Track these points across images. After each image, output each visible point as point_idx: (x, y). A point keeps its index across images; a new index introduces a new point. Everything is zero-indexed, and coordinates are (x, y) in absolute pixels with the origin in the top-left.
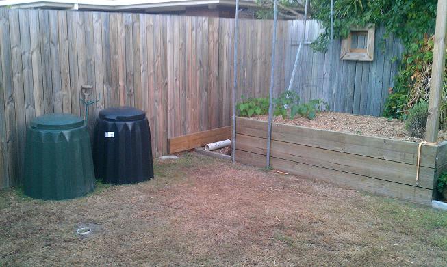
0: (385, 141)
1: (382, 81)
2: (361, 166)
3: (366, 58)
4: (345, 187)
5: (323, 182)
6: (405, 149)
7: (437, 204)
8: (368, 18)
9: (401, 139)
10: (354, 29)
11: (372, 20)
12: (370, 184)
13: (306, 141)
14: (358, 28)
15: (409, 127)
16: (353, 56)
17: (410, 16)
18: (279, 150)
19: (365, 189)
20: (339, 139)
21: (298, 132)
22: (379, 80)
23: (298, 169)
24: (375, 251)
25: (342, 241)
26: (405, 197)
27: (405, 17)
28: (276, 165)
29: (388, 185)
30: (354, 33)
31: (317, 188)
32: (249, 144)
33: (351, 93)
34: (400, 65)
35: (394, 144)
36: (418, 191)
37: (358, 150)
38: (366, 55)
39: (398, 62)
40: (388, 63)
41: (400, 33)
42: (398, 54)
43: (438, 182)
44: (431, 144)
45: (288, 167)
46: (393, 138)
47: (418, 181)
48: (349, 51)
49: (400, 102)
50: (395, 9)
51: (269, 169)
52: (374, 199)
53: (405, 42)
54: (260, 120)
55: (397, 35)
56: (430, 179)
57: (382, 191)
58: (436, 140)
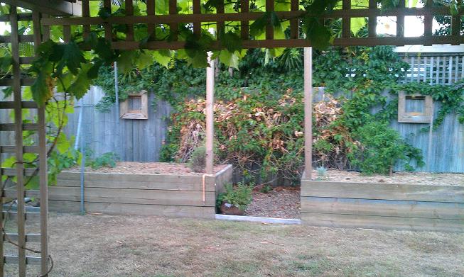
0: (179, 177)
1: (155, 135)
2: (163, 197)
3: (142, 117)
4: (152, 216)
5: (134, 215)
6: (194, 181)
7: (218, 216)
8: (141, 86)
9: (189, 174)
10: (131, 94)
11: (145, 88)
12: (171, 210)
13: (116, 184)
14: (134, 93)
15: (194, 166)
16: (131, 116)
17: (174, 85)
18: (91, 195)
19: (167, 215)
20: (144, 179)
21: (109, 177)
22: (153, 134)
23: (110, 209)
24: (196, 247)
25: (172, 246)
26: (196, 215)
27: (171, 85)
28: (90, 208)
29: (184, 209)
30: (131, 97)
31: (131, 220)
32: (63, 193)
33: (131, 145)
34: (168, 122)
35: (185, 178)
36: (205, 209)
37: (159, 186)
38: (142, 115)
39: (167, 119)
40: (159, 121)
41: (168, 97)
42: (166, 113)
43: (217, 201)
44: (211, 175)
45: (101, 208)
46: (184, 174)
47: (205, 202)
48: (127, 111)
49: (173, 150)
50: (163, 79)
51: (84, 212)
52: (176, 220)
53: (172, 105)
54: (71, 171)
55: (165, 99)
56: (212, 200)
57: (180, 214)
58: (213, 172)
